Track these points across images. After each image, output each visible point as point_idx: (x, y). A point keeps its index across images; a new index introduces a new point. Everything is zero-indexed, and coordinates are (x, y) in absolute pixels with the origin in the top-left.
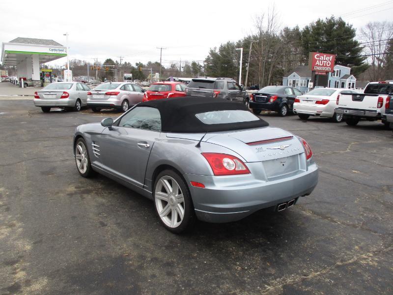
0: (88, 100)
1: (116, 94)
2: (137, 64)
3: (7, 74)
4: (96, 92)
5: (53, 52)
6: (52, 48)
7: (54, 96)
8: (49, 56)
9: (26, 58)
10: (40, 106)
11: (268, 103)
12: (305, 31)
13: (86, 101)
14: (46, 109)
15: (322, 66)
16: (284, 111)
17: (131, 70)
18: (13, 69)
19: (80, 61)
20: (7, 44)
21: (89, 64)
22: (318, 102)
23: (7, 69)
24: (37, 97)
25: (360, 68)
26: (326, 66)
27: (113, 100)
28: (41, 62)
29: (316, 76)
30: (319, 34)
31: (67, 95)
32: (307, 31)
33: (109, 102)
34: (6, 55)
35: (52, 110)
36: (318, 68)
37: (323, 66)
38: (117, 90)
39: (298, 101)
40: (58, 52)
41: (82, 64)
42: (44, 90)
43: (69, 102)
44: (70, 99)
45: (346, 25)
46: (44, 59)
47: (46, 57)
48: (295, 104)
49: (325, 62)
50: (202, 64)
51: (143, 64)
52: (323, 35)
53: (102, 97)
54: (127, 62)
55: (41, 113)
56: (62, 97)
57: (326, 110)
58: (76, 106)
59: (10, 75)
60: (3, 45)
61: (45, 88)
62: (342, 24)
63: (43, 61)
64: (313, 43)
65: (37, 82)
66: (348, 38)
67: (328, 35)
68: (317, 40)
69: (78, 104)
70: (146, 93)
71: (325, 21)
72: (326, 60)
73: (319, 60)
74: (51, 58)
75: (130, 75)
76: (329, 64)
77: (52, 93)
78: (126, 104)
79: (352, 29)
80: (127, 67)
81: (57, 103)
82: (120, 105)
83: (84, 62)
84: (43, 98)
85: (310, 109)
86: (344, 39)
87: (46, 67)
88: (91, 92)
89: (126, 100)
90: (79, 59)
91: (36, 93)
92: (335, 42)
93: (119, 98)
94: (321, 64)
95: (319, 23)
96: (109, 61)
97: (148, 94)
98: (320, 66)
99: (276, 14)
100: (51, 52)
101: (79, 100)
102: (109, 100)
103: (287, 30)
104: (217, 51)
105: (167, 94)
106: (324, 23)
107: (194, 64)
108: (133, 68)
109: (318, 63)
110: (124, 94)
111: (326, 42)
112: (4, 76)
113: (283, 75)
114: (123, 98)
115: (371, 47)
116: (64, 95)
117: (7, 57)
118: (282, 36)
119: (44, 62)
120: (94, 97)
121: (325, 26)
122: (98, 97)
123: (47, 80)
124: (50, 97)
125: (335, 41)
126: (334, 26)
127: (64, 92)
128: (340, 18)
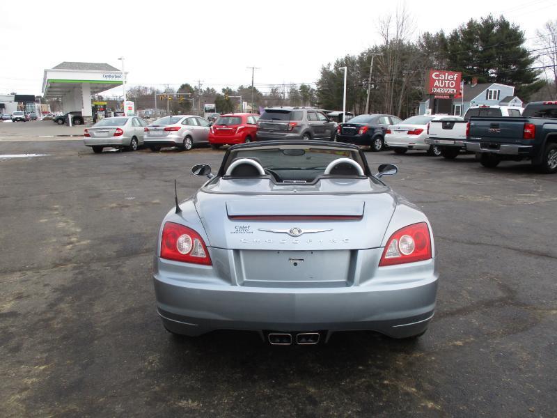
0: (145, 137)
1: (176, 129)
2: (224, 90)
3: (49, 108)
4: (154, 128)
5: (108, 79)
6: (106, 75)
7: (106, 134)
8: (103, 84)
9: (74, 87)
10: (91, 146)
11: (358, 135)
12: (452, 37)
13: (142, 138)
14: (98, 149)
15: (443, 88)
16: (378, 145)
17: (214, 99)
18: (58, 101)
19: (146, 88)
20: (50, 71)
21: (158, 92)
22: (410, 133)
23: (49, 103)
24: (88, 135)
25: (532, 86)
26: (449, 87)
27: (173, 137)
28: (93, 93)
29: (435, 100)
30: (471, 41)
31: (121, 132)
32: (455, 37)
33: (169, 138)
34: (49, 85)
35: (105, 149)
36: (438, 90)
37: (445, 87)
38: (178, 124)
39: (389, 132)
40: (114, 79)
41: (149, 92)
42: (94, 127)
43: (123, 140)
44: (124, 136)
45: (511, 27)
46: (97, 88)
47: (99, 86)
48: (387, 136)
49: (447, 82)
50: (315, 87)
51: (233, 90)
52: (477, 41)
53: (160, 133)
54: (211, 88)
55: (92, 154)
56: (116, 135)
57: (419, 141)
58: (132, 145)
59: (53, 110)
60: (46, 72)
61: (97, 124)
62: (504, 25)
63: (96, 90)
64: (463, 54)
65: (88, 119)
66: (513, 45)
67: (483, 41)
68: (469, 49)
69: (134, 143)
70: (212, 127)
71: (480, 22)
72: (448, 80)
73: (439, 80)
74: (106, 86)
75: (213, 106)
76: (452, 84)
77: (104, 131)
78: (188, 141)
79: (519, 31)
80: (210, 95)
81: (110, 141)
82: (182, 142)
83: (151, 89)
84: (94, 136)
85: (402, 141)
86: (507, 46)
87: (101, 98)
88: (149, 128)
89: (189, 136)
90: (146, 86)
91: (86, 130)
92: (494, 51)
93: (180, 135)
94: (442, 84)
95: (471, 24)
96: (185, 87)
97: (214, 128)
98: (440, 87)
99: (408, 16)
100: (105, 79)
101: (135, 137)
102: (169, 136)
103: (427, 36)
104: (332, 69)
105: (236, 128)
106: (478, 25)
107: (303, 88)
108: (219, 96)
109: (436, 83)
110: (186, 130)
111: (481, 52)
112: (46, 113)
113: (421, 100)
114: (184, 134)
115: (551, 55)
116: (117, 132)
117: (50, 87)
118: (421, 44)
119: (97, 92)
120: (152, 133)
121: (480, 30)
122: (156, 133)
123: (100, 115)
124: (102, 134)
125: (494, 49)
126: (493, 28)
127: (118, 129)
128: (502, 17)
